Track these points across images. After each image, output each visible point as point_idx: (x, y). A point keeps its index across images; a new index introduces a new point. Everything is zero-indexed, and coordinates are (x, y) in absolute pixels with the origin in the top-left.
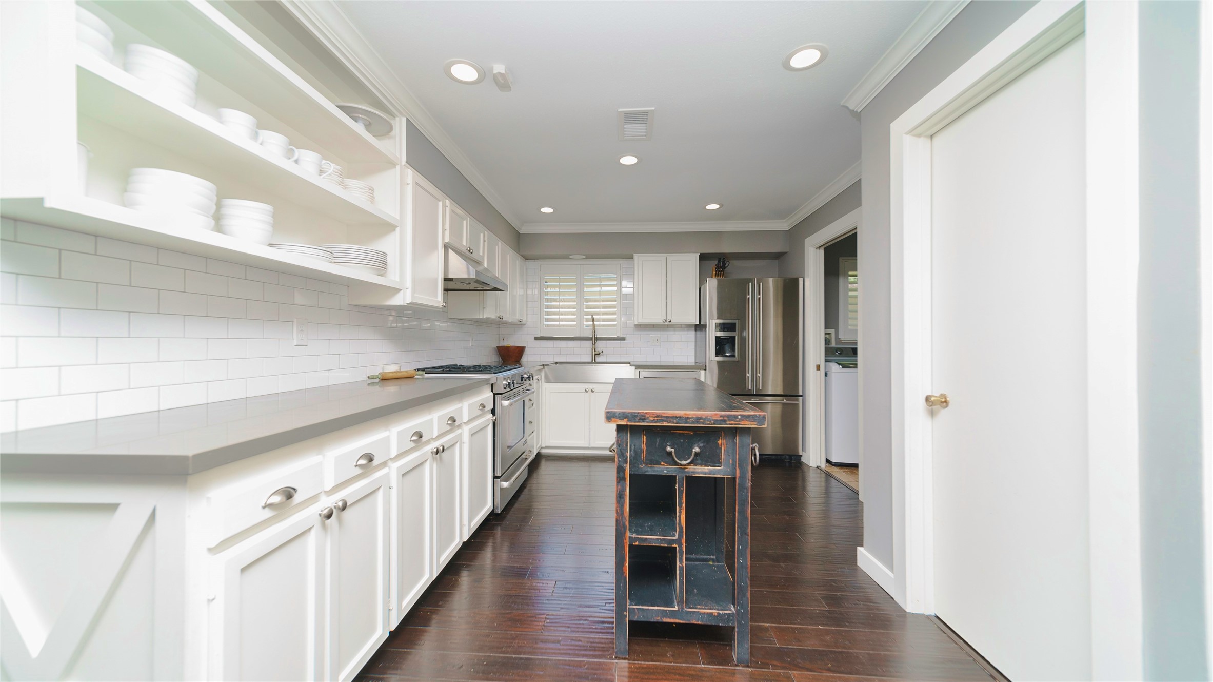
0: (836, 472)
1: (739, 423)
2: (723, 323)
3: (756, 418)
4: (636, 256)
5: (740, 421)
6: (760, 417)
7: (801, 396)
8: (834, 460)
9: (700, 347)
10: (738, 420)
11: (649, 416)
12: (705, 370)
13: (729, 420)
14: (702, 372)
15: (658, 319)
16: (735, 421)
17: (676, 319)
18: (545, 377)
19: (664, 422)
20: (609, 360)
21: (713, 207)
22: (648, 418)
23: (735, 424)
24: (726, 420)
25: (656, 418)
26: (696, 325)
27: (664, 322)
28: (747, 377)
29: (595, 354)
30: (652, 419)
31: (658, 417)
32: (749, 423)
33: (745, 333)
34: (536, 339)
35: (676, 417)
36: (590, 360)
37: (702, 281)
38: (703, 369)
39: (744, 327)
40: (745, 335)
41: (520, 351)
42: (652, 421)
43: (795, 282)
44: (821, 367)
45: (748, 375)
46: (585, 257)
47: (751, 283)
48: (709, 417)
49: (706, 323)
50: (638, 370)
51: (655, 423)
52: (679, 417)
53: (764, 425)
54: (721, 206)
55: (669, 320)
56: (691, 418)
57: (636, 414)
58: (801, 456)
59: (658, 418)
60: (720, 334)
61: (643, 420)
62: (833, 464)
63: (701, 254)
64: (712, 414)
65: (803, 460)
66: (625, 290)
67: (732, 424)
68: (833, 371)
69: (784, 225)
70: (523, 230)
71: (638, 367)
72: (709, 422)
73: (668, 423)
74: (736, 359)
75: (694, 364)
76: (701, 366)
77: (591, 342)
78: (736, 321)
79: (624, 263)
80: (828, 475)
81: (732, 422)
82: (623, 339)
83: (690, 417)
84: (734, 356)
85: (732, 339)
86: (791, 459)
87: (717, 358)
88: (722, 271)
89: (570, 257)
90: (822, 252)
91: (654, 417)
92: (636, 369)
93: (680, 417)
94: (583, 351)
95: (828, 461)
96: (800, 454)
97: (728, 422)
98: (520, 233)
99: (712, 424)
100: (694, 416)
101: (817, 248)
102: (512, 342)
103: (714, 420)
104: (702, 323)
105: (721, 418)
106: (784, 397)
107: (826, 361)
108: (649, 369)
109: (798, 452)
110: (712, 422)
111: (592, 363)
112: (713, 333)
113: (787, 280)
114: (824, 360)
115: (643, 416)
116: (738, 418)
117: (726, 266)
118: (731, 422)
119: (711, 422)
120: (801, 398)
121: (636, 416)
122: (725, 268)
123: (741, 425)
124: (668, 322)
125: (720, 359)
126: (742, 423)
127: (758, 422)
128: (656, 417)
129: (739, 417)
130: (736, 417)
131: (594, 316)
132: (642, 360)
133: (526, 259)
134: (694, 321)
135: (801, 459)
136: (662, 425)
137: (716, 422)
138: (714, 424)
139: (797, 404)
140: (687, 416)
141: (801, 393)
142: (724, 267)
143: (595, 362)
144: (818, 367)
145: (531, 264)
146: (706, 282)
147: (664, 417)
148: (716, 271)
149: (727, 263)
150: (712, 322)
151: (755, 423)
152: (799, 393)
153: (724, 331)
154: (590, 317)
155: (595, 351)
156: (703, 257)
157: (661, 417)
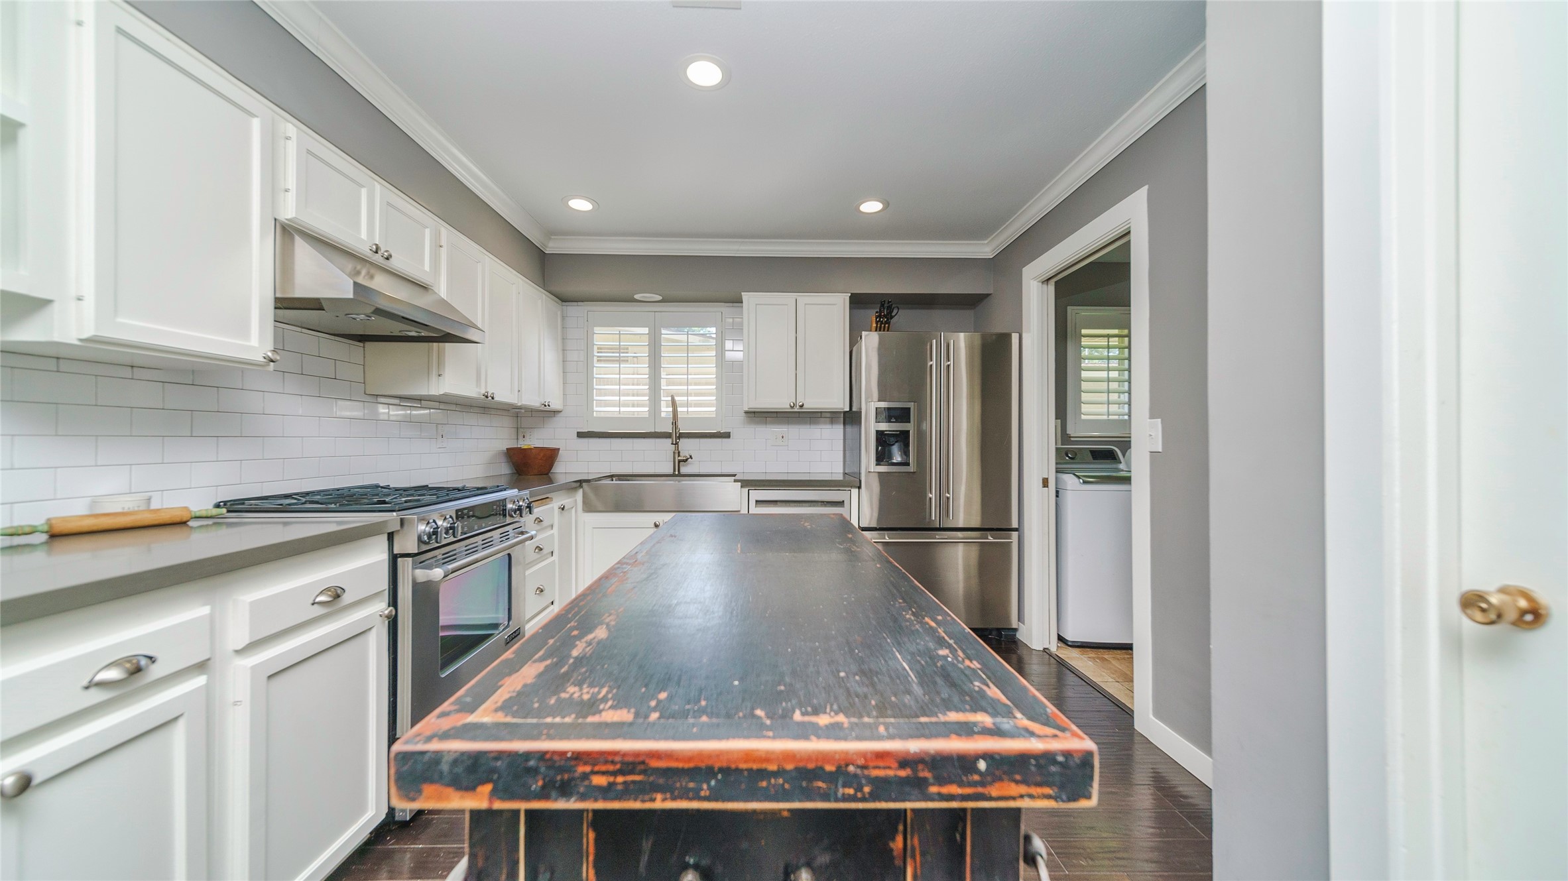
0: (1075, 659)
1: (980, 790)
2: (889, 409)
3: (1053, 769)
4: (746, 296)
5: (983, 784)
6: (1071, 763)
7: (1016, 530)
8: (1070, 637)
9: (851, 449)
10: (976, 777)
11: (588, 769)
12: (859, 488)
13: (941, 781)
14: (855, 491)
15: (782, 403)
16: (961, 784)
17: (812, 403)
18: (584, 502)
19: (659, 796)
20: (703, 471)
21: (871, 207)
22: (585, 776)
23: (964, 798)
24: (925, 780)
25: (620, 779)
26: (845, 413)
27: (792, 407)
28: (928, 499)
29: (679, 461)
30: (600, 780)
31: (631, 772)
32: (1023, 789)
33: (925, 424)
34: (580, 435)
35: (710, 772)
36: (670, 471)
37: (854, 339)
38: (855, 487)
39: (922, 417)
40: (924, 428)
41: (549, 456)
42: (606, 792)
43: (1005, 339)
44: (1050, 481)
45: (931, 495)
46: (660, 298)
47: (935, 341)
48: (851, 768)
49: (860, 409)
50: (747, 489)
51: (619, 797)
52: (721, 770)
53: (1089, 797)
54: (887, 205)
55: (801, 404)
56: (775, 774)
57: (532, 763)
58: (1016, 630)
59: (630, 778)
60: (884, 426)
61: (565, 790)
62: (1070, 644)
63: (852, 294)
64: (864, 754)
65: (1020, 636)
66: (729, 355)
67: (951, 798)
68: (1069, 487)
69: (985, 249)
70: (553, 247)
71: (746, 483)
72: (851, 791)
73: (674, 799)
74: (911, 468)
75: (840, 477)
76: (852, 481)
77: (670, 441)
78: (911, 405)
79: (725, 309)
80: (1061, 663)
81: (954, 789)
82: (727, 435)
83: (773, 767)
84: (908, 464)
85: (905, 434)
86: (1000, 635)
87: (878, 467)
88: (886, 323)
89: (637, 297)
90: (1051, 288)
91: (614, 774)
92: (742, 487)
93: (726, 771)
94: (656, 457)
95: (1061, 639)
96: (1014, 626)
97: (934, 789)
98: (547, 252)
99: (863, 800)
100: (790, 767)
101: (1043, 282)
102: (536, 440)
103: (875, 781)
104: (854, 409)
105: (903, 773)
106: (988, 532)
107: (1058, 471)
108: (764, 486)
109: (1010, 623)
110: (867, 789)
111: (673, 475)
112: (871, 426)
113: (994, 337)
114: (1054, 470)
115: (562, 770)
116: (976, 771)
117: (893, 314)
118: (945, 790)
119: (859, 788)
120: (1015, 535)
121: (534, 771)
122: (892, 317)
123: (991, 799)
124: (798, 407)
125: (883, 469)
126: (994, 791)
127: (1062, 787)
128: (621, 772)
129: (982, 765)
130: (965, 762)
131: (677, 398)
132: (756, 470)
133: (563, 301)
134: (842, 406)
135: (1015, 635)
136: (648, 805)
137: (882, 788)
138: (874, 797)
139: (1008, 545)
140: (755, 767)
141: (1015, 525)
142: (890, 316)
143: (680, 475)
144: (1045, 483)
145: (574, 310)
146: (861, 338)
147: (657, 771)
148: (877, 323)
149: (895, 312)
150: (870, 405)
151: (1048, 791)
152: (1011, 524)
153: (890, 422)
154: (670, 398)
155: (679, 456)
156: (858, 301)
157: (644, 772)
